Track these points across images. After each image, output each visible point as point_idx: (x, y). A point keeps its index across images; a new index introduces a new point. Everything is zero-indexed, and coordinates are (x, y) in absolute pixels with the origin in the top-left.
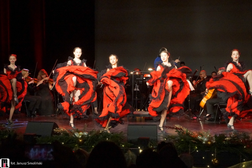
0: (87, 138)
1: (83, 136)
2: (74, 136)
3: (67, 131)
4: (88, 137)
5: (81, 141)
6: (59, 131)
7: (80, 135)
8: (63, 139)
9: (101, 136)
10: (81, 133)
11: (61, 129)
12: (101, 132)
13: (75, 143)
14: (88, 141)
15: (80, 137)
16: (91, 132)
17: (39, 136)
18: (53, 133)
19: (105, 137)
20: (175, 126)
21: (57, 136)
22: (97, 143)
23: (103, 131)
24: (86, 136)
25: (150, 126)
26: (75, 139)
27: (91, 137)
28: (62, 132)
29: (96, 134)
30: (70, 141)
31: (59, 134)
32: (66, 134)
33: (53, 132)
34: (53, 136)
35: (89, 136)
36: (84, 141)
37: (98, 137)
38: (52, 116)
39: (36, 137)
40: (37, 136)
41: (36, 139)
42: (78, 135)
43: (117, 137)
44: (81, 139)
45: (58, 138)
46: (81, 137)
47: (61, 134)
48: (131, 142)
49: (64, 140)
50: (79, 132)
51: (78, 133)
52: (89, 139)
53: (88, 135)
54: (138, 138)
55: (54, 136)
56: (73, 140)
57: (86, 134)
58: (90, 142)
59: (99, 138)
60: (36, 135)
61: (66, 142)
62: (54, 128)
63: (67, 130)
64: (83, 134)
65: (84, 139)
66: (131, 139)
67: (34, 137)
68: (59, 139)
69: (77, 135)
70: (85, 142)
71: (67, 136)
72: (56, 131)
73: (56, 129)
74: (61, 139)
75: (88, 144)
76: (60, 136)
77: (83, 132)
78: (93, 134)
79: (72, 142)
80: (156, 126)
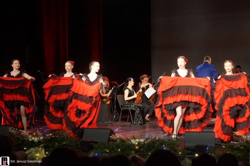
0: (143, 145)
1: (139, 143)
2: (130, 143)
3: (123, 138)
4: (144, 144)
5: (137, 147)
6: (116, 138)
7: (136, 142)
8: (120, 146)
9: (158, 143)
10: (137, 140)
11: (117, 136)
12: (157, 139)
13: (132, 150)
14: (144, 148)
15: (137, 143)
16: (147, 138)
17: (96, 143)
18: (110, 140)
19: (162, 144)
20: (234, 133)
21: (113, 142)
22: (153, 150)
23: (159, 138)
24: (142, 143)
25: (207, 133)
26: (131, 146)
27: (148, 144)
28: (118, 138)
29: (152, 141)
30: (126, 148)
31: (116, 140)
32: (122, 141)
33: (109, 138)
34: (109, 143)
35: (146, 143)
36: (140, 148)
37: (154, 145)
38: (109, 123)
39: (93, 144)
40: (94, 142)
41: (93, 146)
42: (134, 142)
43: (174, 144)
44: (137, 145)
45: (114, 145)
46: (137, 144)
47: (117, 140)
48: (188, 149)
49: (121, 147)
50: (135, 139)
51: (134, 140)
52: (145, 146)
53: (144, 142)
54: (195, 145)
55: (111, 143)
56: (129, 147)
57: (142, 140)
58: (147, 149)
59: (156, 145)
60: (92, 142)
61: (123, 148)
62: (110, 135)
63: (123, 137)
64: (139, 141)
65: (141, 146)
66: (188, 146)
67: (91, 144)
68: (115, 145)
69: (133, 141)
70: (141, 149)
71: (124, 143)
72: (113, 137)
73: (113, 136)
74: (117, 146)
75: (145, 151)
76: (116, 142)
77: (139, 139)
78: (149, 140)
79: (129, 149)
80: (214, 133)
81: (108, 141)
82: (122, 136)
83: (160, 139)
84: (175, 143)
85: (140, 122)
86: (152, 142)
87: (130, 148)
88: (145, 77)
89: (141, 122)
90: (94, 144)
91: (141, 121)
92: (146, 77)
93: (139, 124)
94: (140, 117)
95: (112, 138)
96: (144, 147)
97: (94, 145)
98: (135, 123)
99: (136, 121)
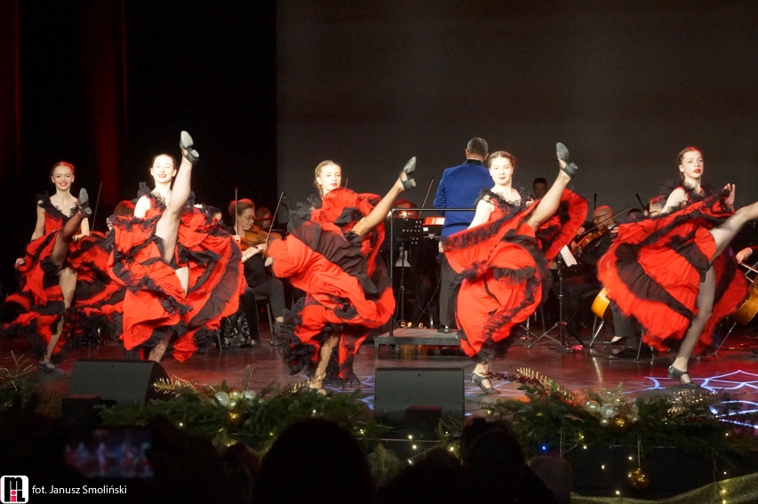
0: (252, 408)
1: (240, 403)
2: (213, 402)
3: (193, 387)
4: (256, 406)
5: (234, 416)
6: (170, 387)
7: (231, 400)
8: (183, 413)
9: (297, 402)
10: (235, 394)
11: (174, 382)
12: (295, 391)
13: (218, 423)
14: (257, 418)
15: (233, 404)
16: (264, 389)
17: (110, 403)
18: (152, 393)
19: (308, 406)
20: (519, 372)
21: (162, 402)
22: (284, 424)
23: (301, 388)
24: (250, 404)
25: (442, 372)
26: (218, 412)
27: (266, 407)
28: (177, 390)
29: (279, 397)
30: (202, 418)
31: (169, 396)
32: (190, 397)
33: (151, 390)
34: (151, 404)
35: (260, 401)
36: (245, 417)
37: (287, 406)
39: (100, 406)
40: (102, 402)
41: (100, 413)
42: (227, 400)
43: (344, 405)
44: (234, 411)
45: (165, 409)
46: (235, 406)
47: (174, 395)
48: (384, 419)
49: (185, 416)
50: (228, 391)
51: (225, 394)
52: (258, 413)
53: (255, 401)
54: (407, 407)
55: (155, 402)
56: (211, 416)
57: (249, 395)
58: (263, 421)
59: (290, 407)
60: (99, 401)
61: (191, 419)
62: (154, 379)
63: (193, 384)
64: (242, 397)
65: (246, 412)
66: (385, 411)
67: (95, 406)
68: (168, 411)
69: (222, 398)
70: (247, 422)
71: (194, 404)
72: (161, 387)
73: (161, 383)
74: (173, 412)
75: (257, 426)
76: (170, 402)
77: (241, 392)
78: (271, 396)
79: (209, 420)
80: (461, 372)
81: (147, 399)
82: (188, 384)
83: (303, 390)
84: (347, 402)
85: (243, 340)
86: (278, 400)
87: (214, 419)
88: (245, 208)
89: (246, 338)
90: (104, 405)
91: (244, 335)
92: (249, 206)
93: (240, 344)
94: (243, 322)
95: (157, 388)
96: (254, 415)
97: (102, 410)
98: (227, 341)
99: (232, 337)
